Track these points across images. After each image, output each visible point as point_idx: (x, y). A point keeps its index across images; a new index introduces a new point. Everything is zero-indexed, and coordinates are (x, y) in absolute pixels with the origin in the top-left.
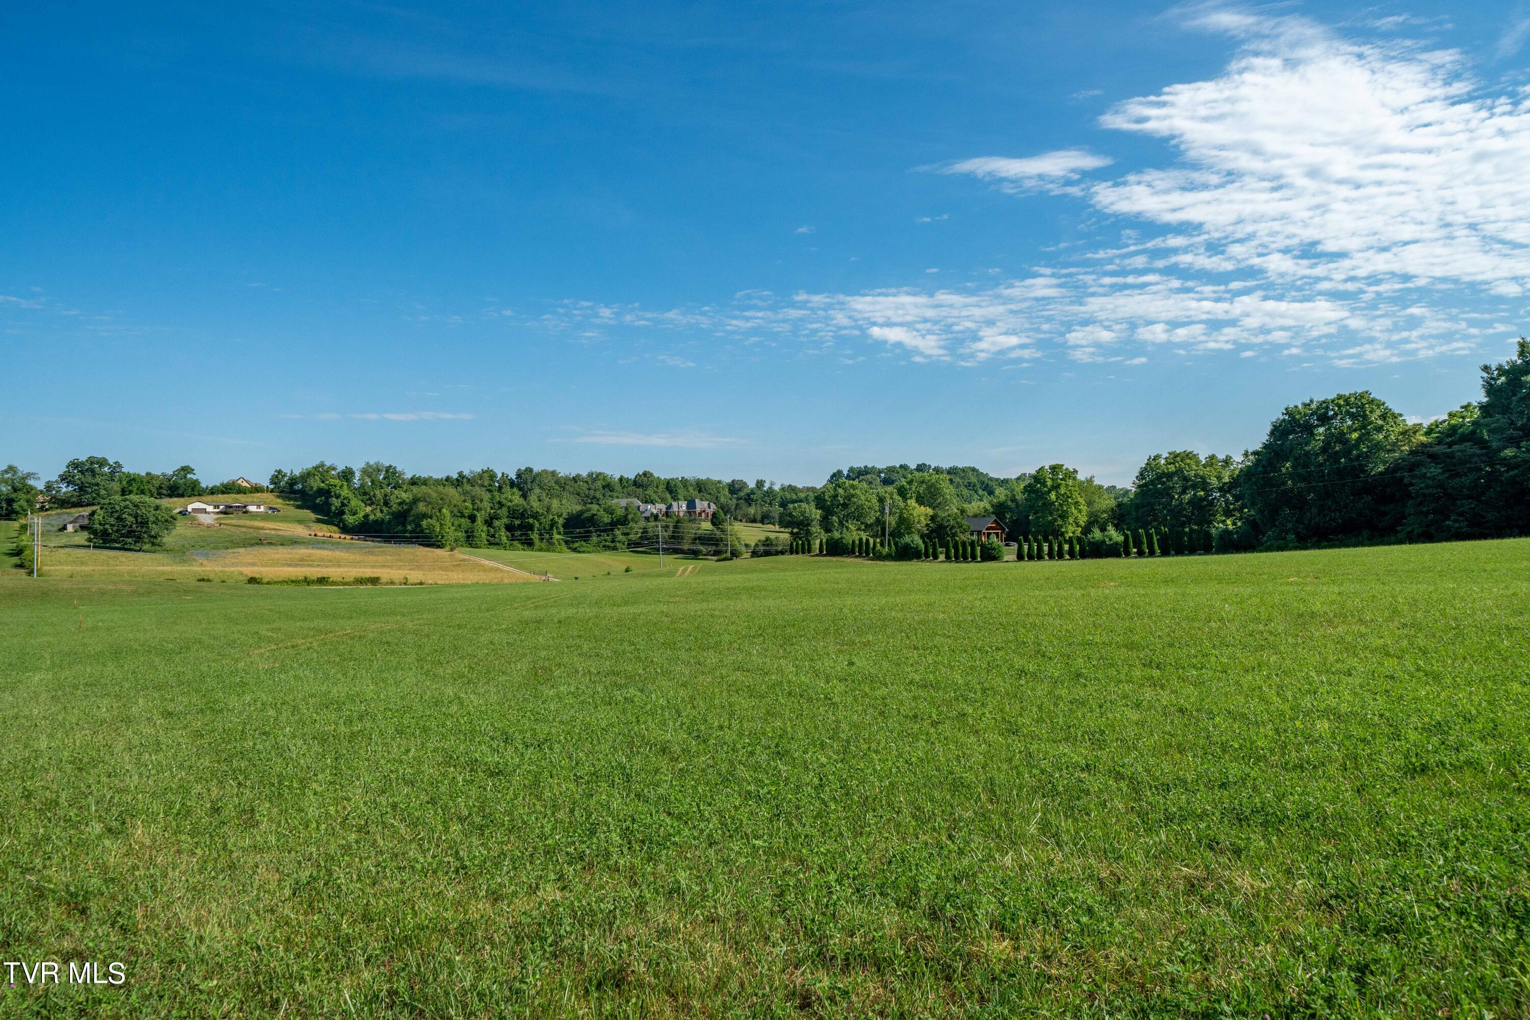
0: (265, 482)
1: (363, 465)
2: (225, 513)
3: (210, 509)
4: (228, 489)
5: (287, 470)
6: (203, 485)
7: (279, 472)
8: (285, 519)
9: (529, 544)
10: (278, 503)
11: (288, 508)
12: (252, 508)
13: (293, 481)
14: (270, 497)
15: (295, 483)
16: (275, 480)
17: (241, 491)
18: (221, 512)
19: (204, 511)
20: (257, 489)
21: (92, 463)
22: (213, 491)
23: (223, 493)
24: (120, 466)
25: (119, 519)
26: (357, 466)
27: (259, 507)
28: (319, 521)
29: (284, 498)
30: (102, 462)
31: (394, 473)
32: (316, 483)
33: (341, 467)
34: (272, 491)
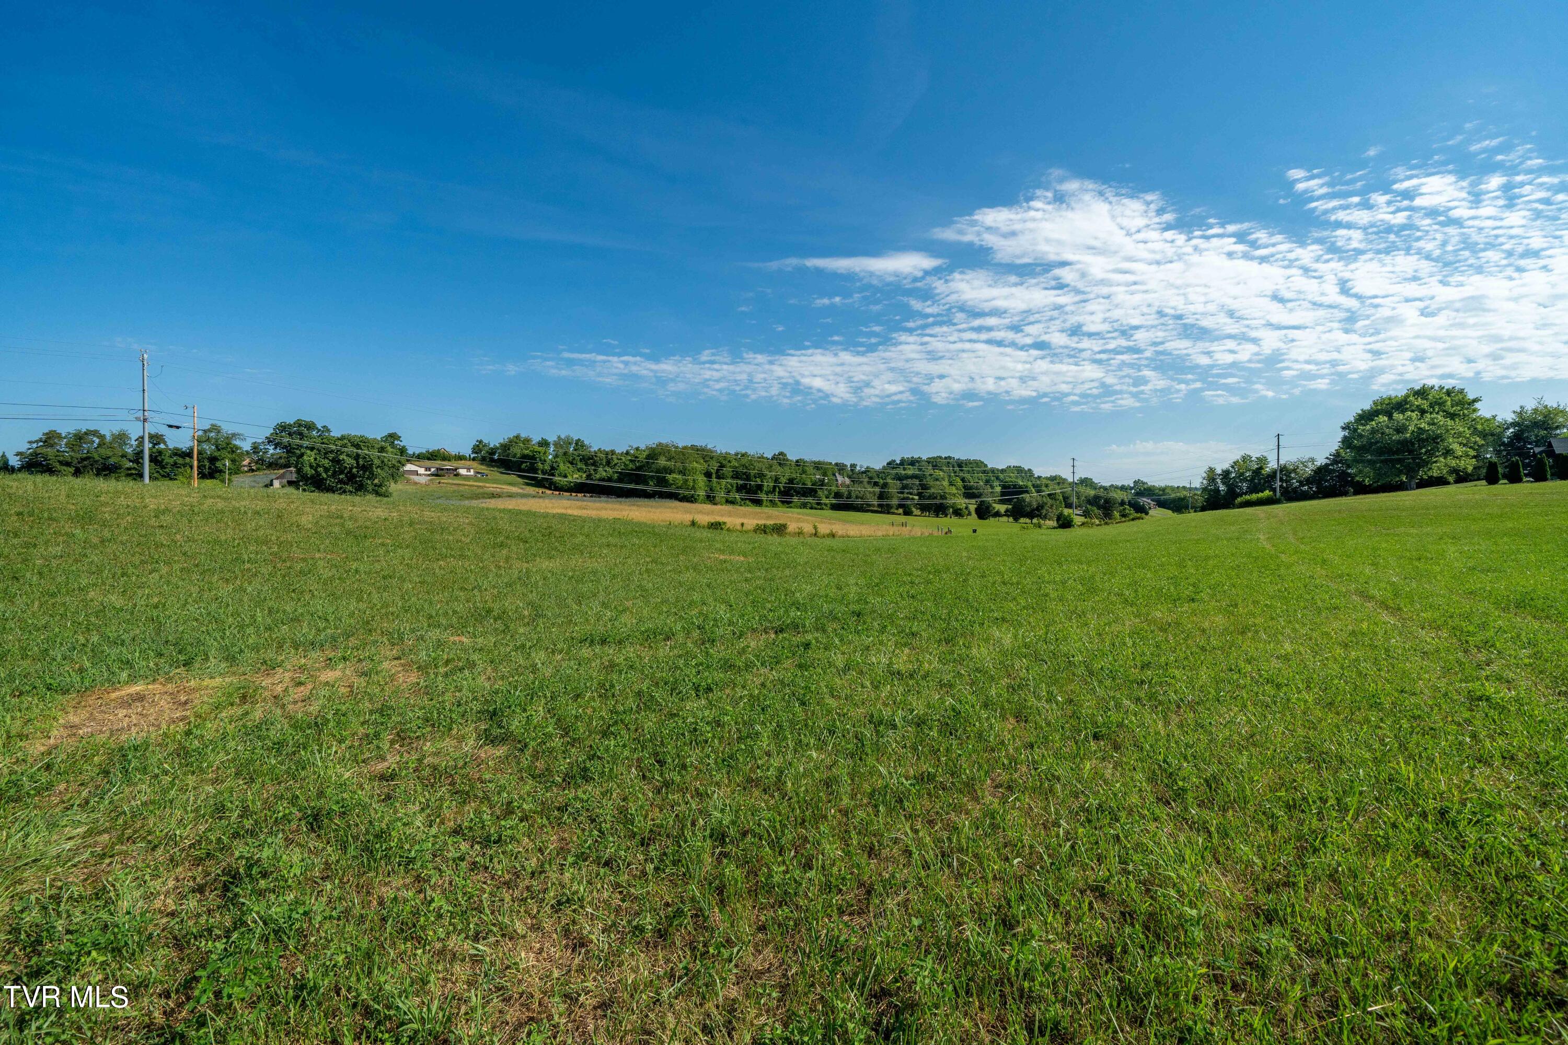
0: (467, 451)
1: (555, 439)
2: (437, 475)
3: (421, 471)
4: (432, 456)
5: (486, 441)
6: (410, 452)
7: (481, 442)
8: (495, 481)
9: (758, 502)
10: (483, 468)
11: (494, 473)
12: (463, 472)
13: (492, 452)
14: (475, 464)
15: (494, 453)
16: (477, 449)
17: (446, 458)
18: (432, 475)
19: (416, 473)
20: (460, 458)
21: (300, 425)
22: (420, 457)
23: (429, 459)
24: (328, 431)
25: (336, 461)
26: (552, 438)
27: (469, 469)
28: (527, 484)
29: (488, 465)
30: (310, 426)
31: (582, 446)
32: (517, 451)
33: (536, 439)
34: (474, 459)
